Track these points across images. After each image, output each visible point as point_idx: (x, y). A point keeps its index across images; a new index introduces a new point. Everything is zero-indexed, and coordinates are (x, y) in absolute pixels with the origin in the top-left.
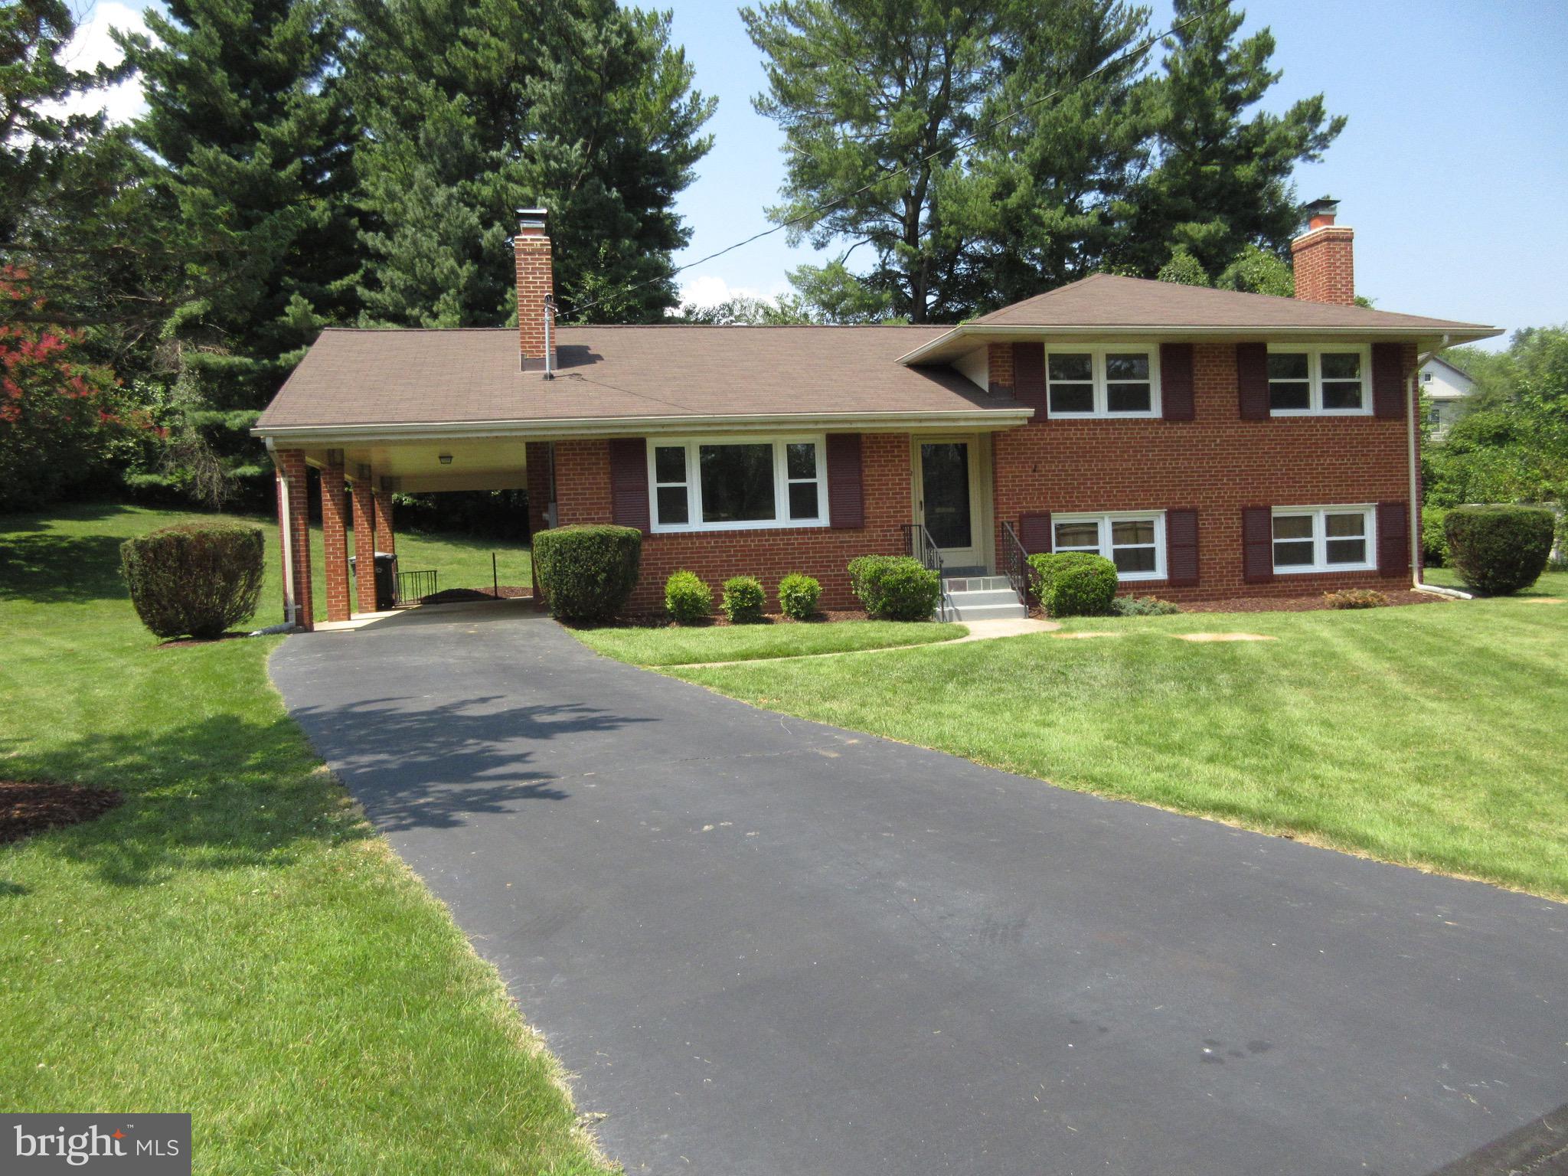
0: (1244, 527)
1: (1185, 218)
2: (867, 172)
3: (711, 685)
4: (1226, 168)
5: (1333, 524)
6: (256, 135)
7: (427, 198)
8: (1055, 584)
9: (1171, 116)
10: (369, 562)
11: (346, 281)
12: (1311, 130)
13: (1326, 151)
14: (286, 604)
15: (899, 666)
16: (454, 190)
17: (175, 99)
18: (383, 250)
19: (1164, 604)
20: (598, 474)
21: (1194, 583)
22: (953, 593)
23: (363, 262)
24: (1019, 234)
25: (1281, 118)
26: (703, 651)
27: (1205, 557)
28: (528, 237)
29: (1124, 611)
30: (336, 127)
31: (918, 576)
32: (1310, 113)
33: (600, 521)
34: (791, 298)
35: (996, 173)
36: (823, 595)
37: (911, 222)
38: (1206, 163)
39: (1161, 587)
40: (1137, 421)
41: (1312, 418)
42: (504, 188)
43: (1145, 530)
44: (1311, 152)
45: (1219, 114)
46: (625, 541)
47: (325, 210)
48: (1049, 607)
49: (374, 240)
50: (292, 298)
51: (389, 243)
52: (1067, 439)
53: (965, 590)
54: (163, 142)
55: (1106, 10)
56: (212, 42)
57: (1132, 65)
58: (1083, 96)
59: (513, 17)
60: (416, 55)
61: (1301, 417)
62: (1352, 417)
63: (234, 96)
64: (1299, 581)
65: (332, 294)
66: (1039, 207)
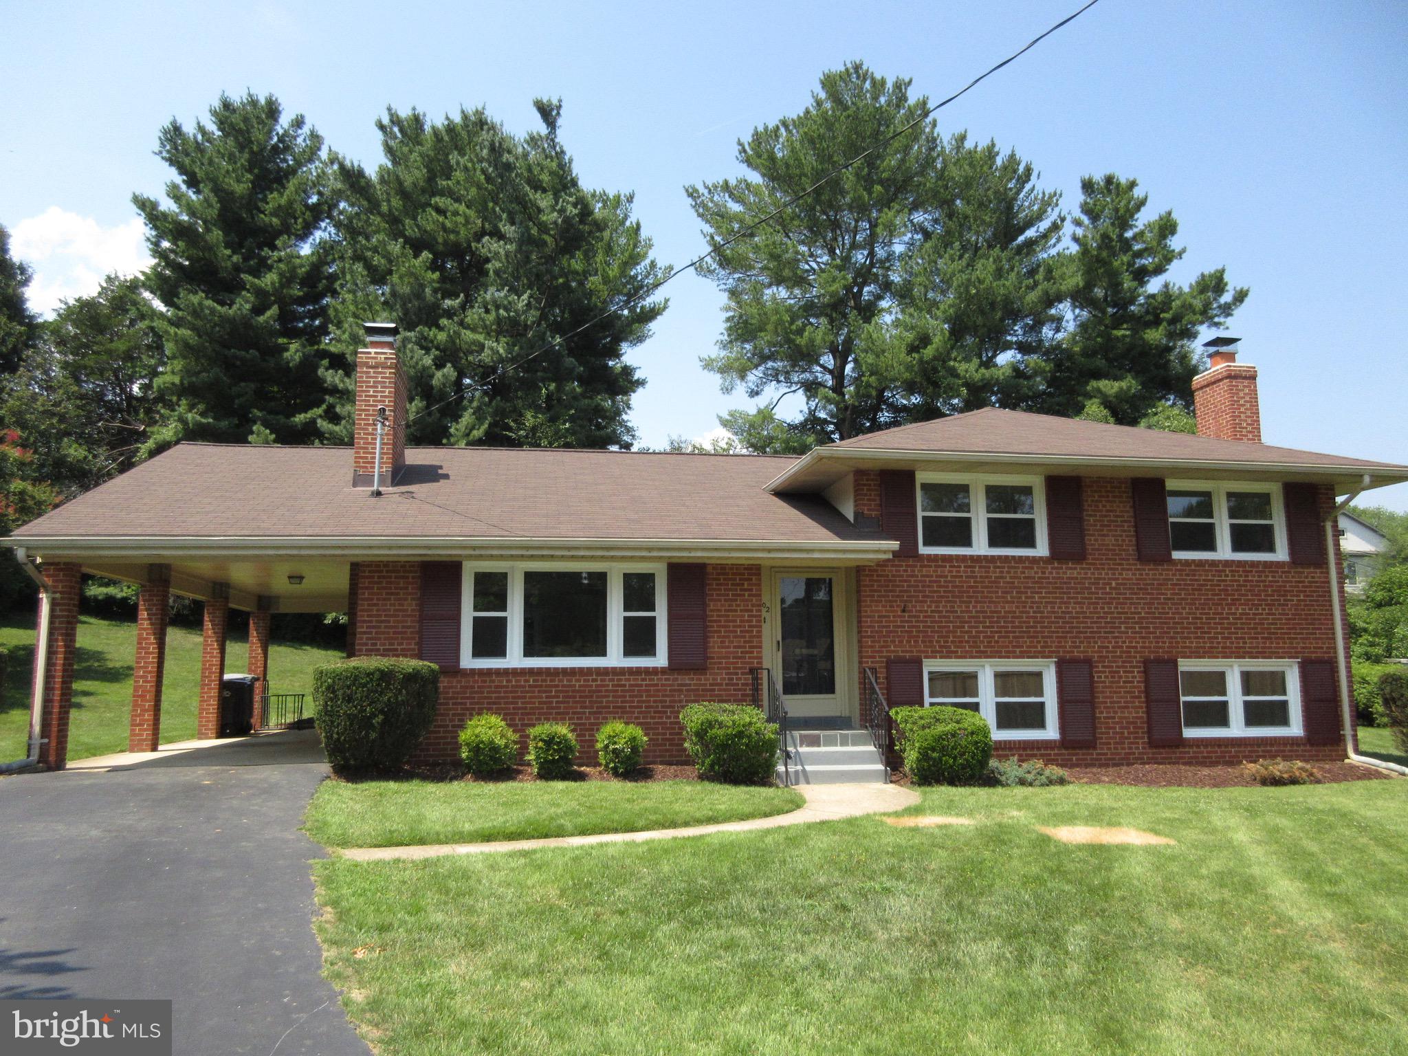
0: (1147, 681)
1: (1098, 375)
2: (794, 327)
4: (1135, 331)
5: (1250, 682)
6: (242, 286)
8: (917, 745)
9: (1081, 284)
10: (215, 685)
11: (309, 415)
12: (1215, 299)
13: (1230, 318)
14: (29, 737)
16: (413, 334)
17: (176, 253)
18: (341, 386)
19: (1055, 771)
20: (406, 599)
21: (1091, 745)
22: (804, 750)
23: (325, 397)
24: (936, 385)
25: (1186, 289)
27: (1102, 714)
28: (373, 350)
29: (1003, 779)
31: (752, 730)
32: (1213, 284)
34: (726, 440)
35: (912, 328)
36: (655, 745)
37: (838, 374)
38: (1116, 327)
39: (1052, 748)
40: (1020, 559)
41: (1220, 561)
42: (457, 334)
43: (1033, 682)
44: (1216, 320)
45: (1128, 283)
46: (413, 677)
47: (297, 351)
48: (912, 772)
49: (333, 377)
50: (255, 428)
51: (347, 380)
52: (941, 576)
53: (819, 745)
54: (161, 290)
55: (1018, 193)
56: (210, 206)
57: (1046, 242)
58: (995, 261)
59: (479, 187)
60: (394, 221)
61: (1207, 561)
62: (1266, 562)
63: (228, 252)
64: (1213, 746)
65: (296, 426)
66: (955, 360)
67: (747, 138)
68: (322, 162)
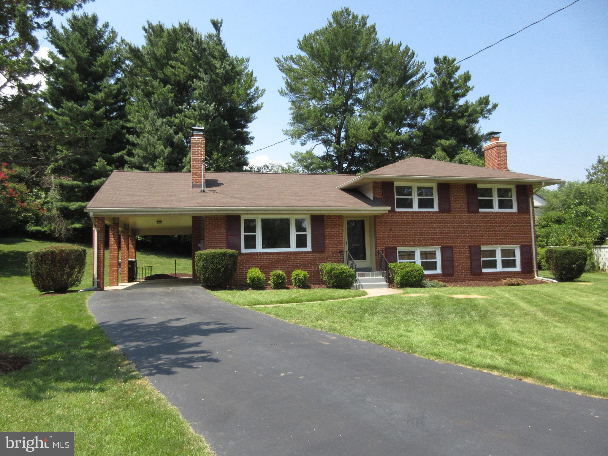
0: (470, 254)
1: (440, 138)
2: (322, 118)
3: (270, 314)
4: (454, 120)
5: (504, 253)
6: (88, 98)
7: (154, 123)
8: (400, 275)
9: (434, 101)
10: (126, 263)
11: (120, 153)
12: (485, 107)
13: (491, 115)
14: (93, 279)
15: (344, 307)
16: (164, 120)
17: (57, 84)
18: (136, 142)
19: (441, 283)
20: (222, 229)
21: (452, 275)
22: (360, 278)
23: (128, 146)
24: (379, 142)
25: (474, 103)
26: (264, 300)
27: (456, 265)
28: (197, 138)
29: (426, 286)
30: (119, 95)
31: (347, 271)
32: (485, 101)
33: (222, 247)
34: (292, 163)
35: (370, 119)
36: (309, 278)
37: (338, 137)
38: (447, 118)
39: (439, 276)
40: (429, 212)
41: (495, 212)
42: (184, 120)
43: (433, 254)
44: (486, 116)
45: (452, 100)
46: (232, 255)
48: (397, 284)
49: (132, 138)
50: (99, 160)
51: (138, 139)
52: (403, 219)
53: (364, 277)
54: (51, 99)
55: (409, 62)
56: (73, 63)
57: (419, 82)
58: (402, 93)
59: (190, 57)
60: (152, 70)
61: (490, 212)
62: (510, 212)
63: (81, 83)
64: (491, 275)
65: (114, 158)
66: (386, 132)
67: (301, 39)
68: (118, 43)
